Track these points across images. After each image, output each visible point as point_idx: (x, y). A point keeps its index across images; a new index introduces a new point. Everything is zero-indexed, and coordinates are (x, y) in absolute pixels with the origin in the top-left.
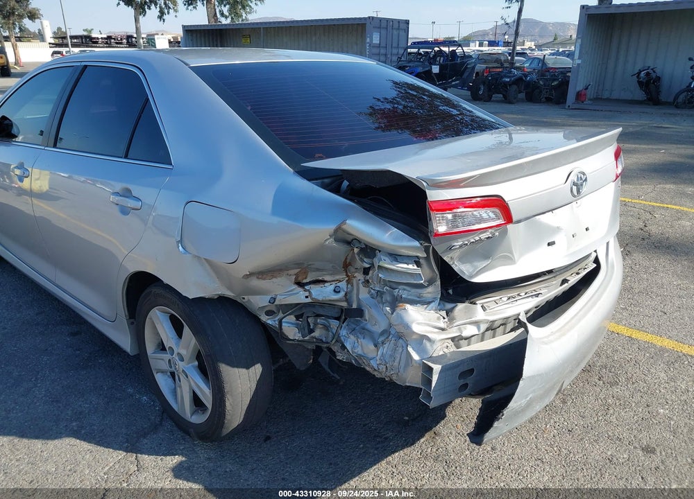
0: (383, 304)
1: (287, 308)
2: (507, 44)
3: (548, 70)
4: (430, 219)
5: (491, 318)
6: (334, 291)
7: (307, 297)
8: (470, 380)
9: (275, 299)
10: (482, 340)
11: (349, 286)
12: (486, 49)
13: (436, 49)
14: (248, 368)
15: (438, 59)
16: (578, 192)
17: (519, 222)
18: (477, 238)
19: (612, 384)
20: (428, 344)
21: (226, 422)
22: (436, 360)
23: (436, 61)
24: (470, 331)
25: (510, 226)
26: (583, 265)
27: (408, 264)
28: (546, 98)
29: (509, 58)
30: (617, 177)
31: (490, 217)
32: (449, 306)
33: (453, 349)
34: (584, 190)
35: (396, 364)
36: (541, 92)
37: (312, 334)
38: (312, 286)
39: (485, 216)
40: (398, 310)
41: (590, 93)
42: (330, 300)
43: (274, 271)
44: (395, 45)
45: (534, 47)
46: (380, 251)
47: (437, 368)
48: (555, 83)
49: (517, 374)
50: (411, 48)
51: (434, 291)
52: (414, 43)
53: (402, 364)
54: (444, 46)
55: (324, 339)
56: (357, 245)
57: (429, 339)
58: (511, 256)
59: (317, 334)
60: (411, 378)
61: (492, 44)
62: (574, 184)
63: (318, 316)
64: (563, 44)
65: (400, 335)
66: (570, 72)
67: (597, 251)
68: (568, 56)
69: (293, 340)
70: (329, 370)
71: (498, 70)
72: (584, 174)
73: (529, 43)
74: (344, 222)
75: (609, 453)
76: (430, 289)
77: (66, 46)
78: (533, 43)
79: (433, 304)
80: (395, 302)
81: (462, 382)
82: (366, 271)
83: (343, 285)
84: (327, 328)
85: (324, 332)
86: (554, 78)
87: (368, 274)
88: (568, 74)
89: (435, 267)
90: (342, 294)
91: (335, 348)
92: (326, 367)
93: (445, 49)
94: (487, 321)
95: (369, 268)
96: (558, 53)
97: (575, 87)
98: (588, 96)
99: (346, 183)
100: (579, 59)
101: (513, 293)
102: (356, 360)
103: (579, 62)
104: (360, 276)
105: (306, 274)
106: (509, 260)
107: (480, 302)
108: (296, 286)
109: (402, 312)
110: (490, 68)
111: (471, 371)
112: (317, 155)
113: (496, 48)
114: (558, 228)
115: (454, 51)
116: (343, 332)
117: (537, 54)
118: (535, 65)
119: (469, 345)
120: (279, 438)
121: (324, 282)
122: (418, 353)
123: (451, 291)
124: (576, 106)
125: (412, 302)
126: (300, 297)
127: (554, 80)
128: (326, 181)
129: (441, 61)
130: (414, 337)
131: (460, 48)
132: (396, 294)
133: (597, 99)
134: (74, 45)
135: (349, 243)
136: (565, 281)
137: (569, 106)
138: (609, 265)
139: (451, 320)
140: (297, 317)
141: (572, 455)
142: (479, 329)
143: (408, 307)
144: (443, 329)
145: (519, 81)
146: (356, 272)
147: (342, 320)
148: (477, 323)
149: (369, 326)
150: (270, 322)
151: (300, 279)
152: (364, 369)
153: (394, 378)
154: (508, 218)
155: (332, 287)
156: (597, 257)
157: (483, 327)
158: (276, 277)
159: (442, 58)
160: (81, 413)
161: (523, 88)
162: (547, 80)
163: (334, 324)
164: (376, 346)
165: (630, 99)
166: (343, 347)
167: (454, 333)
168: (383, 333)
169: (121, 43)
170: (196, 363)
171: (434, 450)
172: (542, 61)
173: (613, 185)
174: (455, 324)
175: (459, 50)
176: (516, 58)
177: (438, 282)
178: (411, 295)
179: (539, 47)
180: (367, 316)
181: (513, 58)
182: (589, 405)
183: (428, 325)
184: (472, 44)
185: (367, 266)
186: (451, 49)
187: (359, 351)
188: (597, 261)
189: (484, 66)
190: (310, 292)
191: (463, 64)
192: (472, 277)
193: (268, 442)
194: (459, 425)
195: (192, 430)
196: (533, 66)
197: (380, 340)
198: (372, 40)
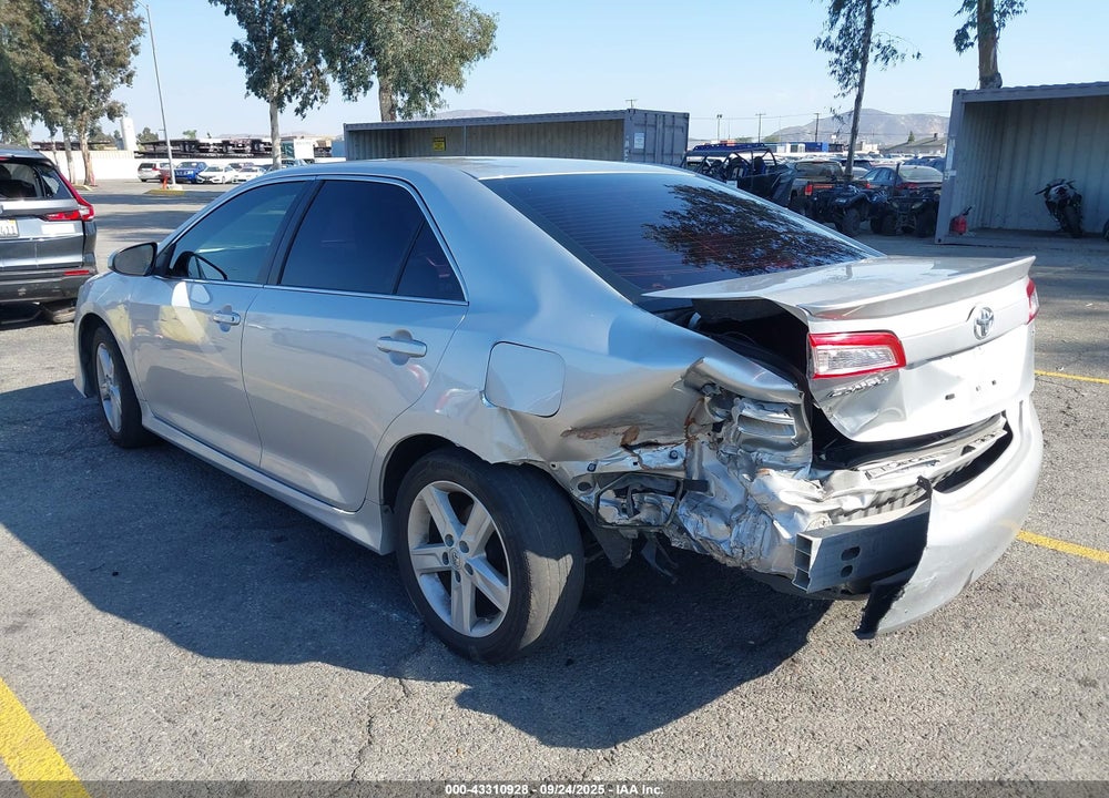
0: (738, 470)
1: (606, 479)
2: (835, 147)
3: (906, 186)
4: (811, 356)
5: (879, 488)
6: (671, 456)
7: (635, 464)
8: (855, 562)
9: (595, 465)
10: (866, 515)
11: (689, 450)
12: (803, 155)
13: (733, 156)
14: (558, 558)
15: (735, 171)
16: (984, 333)
17: (912, 366)
18: (864, 384)
19: (1032, 607)
20: (800, 518)
21: (528, 626)
22: (813, 533)
23: (732, 174)
24: (851, 503)
25: (901, 370)
26: (989, 430)
27: (778, 412)
28: (903, 228)
29: (844, 168)
30: (1031, 318)
31: (879, 355)
32: (823, 474)
33: (829, 523)
34: (991, 331)
35: (757, 545)
36: (895, 219)
37: (637, 517)
38: (642, 450)
39: (872, 355)
40: (759, 476)
41: (972, 221)
42: (665, 469)
43: (599, 427)
44: (667, 150)
45: (877, 152)
46: (741, 397)
47: (817, 542)
48: (917, 205)
49: (920, 541)
50: (693, 153)
51: (803, 453)
52: (699, 148)
53: (766, 545)
54: (743, 152)
55: (653, 522)
56: (711, 390)
57: (802, 512)
58: (899, 411)
59: (642, 516)
60: (780, 561)
61: (811, 147)
62: (979, 323)
63: (646, 490)
64: (923, 146)
65: (762, 509)
66: (939, 188)
67: (1007, 413)
68: (934, 165)
69: (611, 524)
70: (656, 566)
71: (827, 186)
72: (990, 311)
73: (870, 146)
74: (700, 360)
75: (1033, 686)
76: (799, 451)
77: (164, 155)
78: (876, 146)
79: (801, 471)
80: (754, 468)
81: (845, 564)
82: (717, 427)
83: (681, 449)
84: (658, 507)
85: (653, 512)
86: (914, 198)
87: (719, 431)
88: (939, 192)
89: (806, 422)
90: (679, 461)
91: (669, 533)
92: (652, 562)
93: (747, 156)
94: (873, 492)
95: (721, 424)
96: (915, 161)
97: (948, 211)
98: (969, 225)
99: (696, 317)
100: (953, 169)
101: (904, 458)
102: (699, 546)
103: (954, 173)
104: (703, 437)
105: (635, 432)
106: (898, 415)
107: (862, 468)
108: (622, 449)
109: (765, 479)
110: (812, 183)
111: (855, 551)
112: (654, 285)
113: (818, 154)
114: (958, 377)
115: (760, 158)
116: (682, 510)
117: (883, 161)
118: (883, 178)
119: (849, 520)
120: (585, 662)
121: (656, 444)
122: (787, 528)
123: (823, 457)
124: (953, 240)
125: (777, 468)
126: (627, 463)
127: (915, 201)
128: (669, 314)
129: (740, 174)
130: (781, 509)
131: (769, 154)
132: (754, 458)
133: (983, 230)
134: (175, 155)
135: (699, 390)
136: (967, 449)
137: (940, 240)
138: (1025, 435)
139: (828, 489)
140: (619, 493)
141: (982, 687)
142: (863, 501)
143: (772, 471)
144: (818, 501)
145: (860, 202)
146: (699, 431)
147: (679, 496)
148: (859, 494)
149: (717, 502)
150: (582, 498)
151: (627, 440)
152: (711, 557)
153: (754, 564)
154: (902, 361)
155: (667, 452)
156: (1007, 423)
157: (869, 499)
158: (600, 436)
159: (742, 170)
160: (314, 631)
161: (867, 213)
162: (904, 201)
163: (668, 502)
164: (728, 525)
165: (1035, 229)
166: (682, 530)
167: (831, 505)
168: (736, 509)
169: (243, 152)
170: (485, 554)
171: (796, 679)
172: (895, 173)
173: (1025, 329)
174: (833, 495)
175: (768, 156)
176: (854, 168)
177: (810, 442)
178: (773, 459)
179: (886, 152)
180: (713, 489)
181: (849, 169)
182: (1003, 631)
183: (799, 494)
184: (779, 148)
185: (719, 420)
186: (756, 155)
187: (704, 532)
188: (1007, 427)
189: (805, 181)
190: (639, 458)
191: (773, 177)
192: (854, 435)
193: (570, 667)
194: (825, 651)
195: (473, 647)
196: (880, 180)
197: (735, 516)
198: (632, 143)
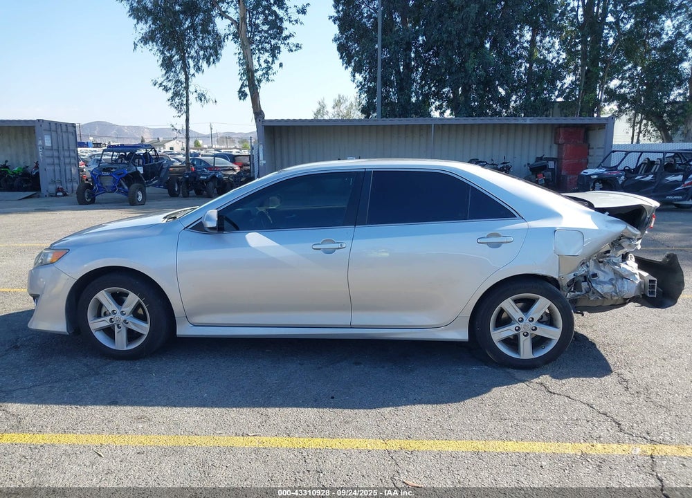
15: (137, 161)
35: (625, 289)
60: (635, 292)
65: (624, 277)
91: (589, 295)
116: (594, 285)
149: (602, 280)
164: (613, 286)
198: (43, 142)
